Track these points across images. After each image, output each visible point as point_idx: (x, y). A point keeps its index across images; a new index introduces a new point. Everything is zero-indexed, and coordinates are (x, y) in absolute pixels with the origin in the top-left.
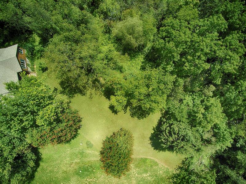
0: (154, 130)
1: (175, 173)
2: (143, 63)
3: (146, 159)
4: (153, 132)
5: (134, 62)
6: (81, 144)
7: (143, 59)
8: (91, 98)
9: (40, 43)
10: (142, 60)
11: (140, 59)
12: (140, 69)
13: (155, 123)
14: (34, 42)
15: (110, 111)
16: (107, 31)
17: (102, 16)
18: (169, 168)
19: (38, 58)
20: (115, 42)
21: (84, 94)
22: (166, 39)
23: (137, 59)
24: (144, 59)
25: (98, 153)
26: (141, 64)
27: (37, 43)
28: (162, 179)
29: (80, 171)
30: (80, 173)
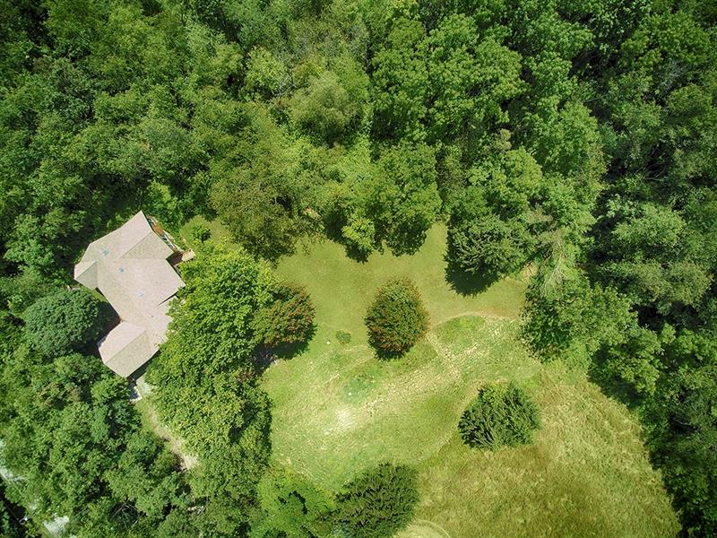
0: (447, 260)
1: (523, 323)
2: (371, 147)
3: (457, 320)
4: (446, 265)
5: (354, 152)
6: (328, 343)
7: (367, 140)
8: (308, 253)
9: (172, 195)
10: (368, 144)
11: (363, 143)
12: (372, 161)
13: (443, 247)
14: (160, 196)
15: (351, 262)
16: (279, 119)
17: (258, 96)
18: (507, 318)
19: (183, 223)
20: (303, 133)
21: (293, 252)
22: (390, 89)
23: (357, 146)
24: (370, 140)
25: (366, 347)
26: (368, 152)
27: (167, 197)
28: (504, 345)
29: (350, 394)
30: (350, 397)
